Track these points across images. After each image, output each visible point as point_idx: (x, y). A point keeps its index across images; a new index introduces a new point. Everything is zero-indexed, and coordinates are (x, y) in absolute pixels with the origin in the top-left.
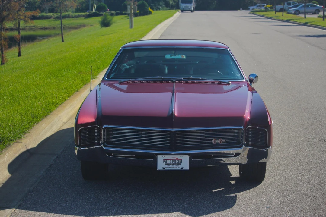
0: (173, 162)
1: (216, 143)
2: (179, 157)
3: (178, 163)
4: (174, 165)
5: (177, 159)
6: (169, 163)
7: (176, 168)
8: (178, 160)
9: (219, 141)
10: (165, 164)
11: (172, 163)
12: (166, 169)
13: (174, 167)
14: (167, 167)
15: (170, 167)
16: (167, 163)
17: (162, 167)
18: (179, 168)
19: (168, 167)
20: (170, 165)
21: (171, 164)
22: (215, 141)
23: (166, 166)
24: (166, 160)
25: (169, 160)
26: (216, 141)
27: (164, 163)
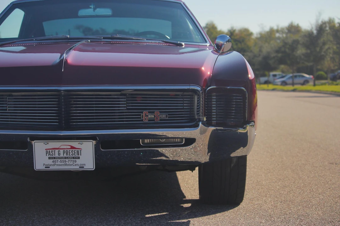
0: (65, 154)
1: (149, 120)
2: (75, 144)
3: (74, 156)
4: (67, 160)
5: (72, 148)
6: (57, 155)
7: (71, 165)
8: (74, 150)
9: (153, 116)
10: (49, 158)
11: (62, 155)
12: (52, 168)
13: (66, 165)
14: (53, 163)
15: (59, 163)
16: (54, 156)
17: (44, 164)
18: (76, 165)
19: (54, 165)
20: (59, 160)
21: (62, 158)
22: (147, 116)
23: (50, 162)
24: (51, 150)
25: (57, 151)
26: (149, 116)
27: (48, 156)
